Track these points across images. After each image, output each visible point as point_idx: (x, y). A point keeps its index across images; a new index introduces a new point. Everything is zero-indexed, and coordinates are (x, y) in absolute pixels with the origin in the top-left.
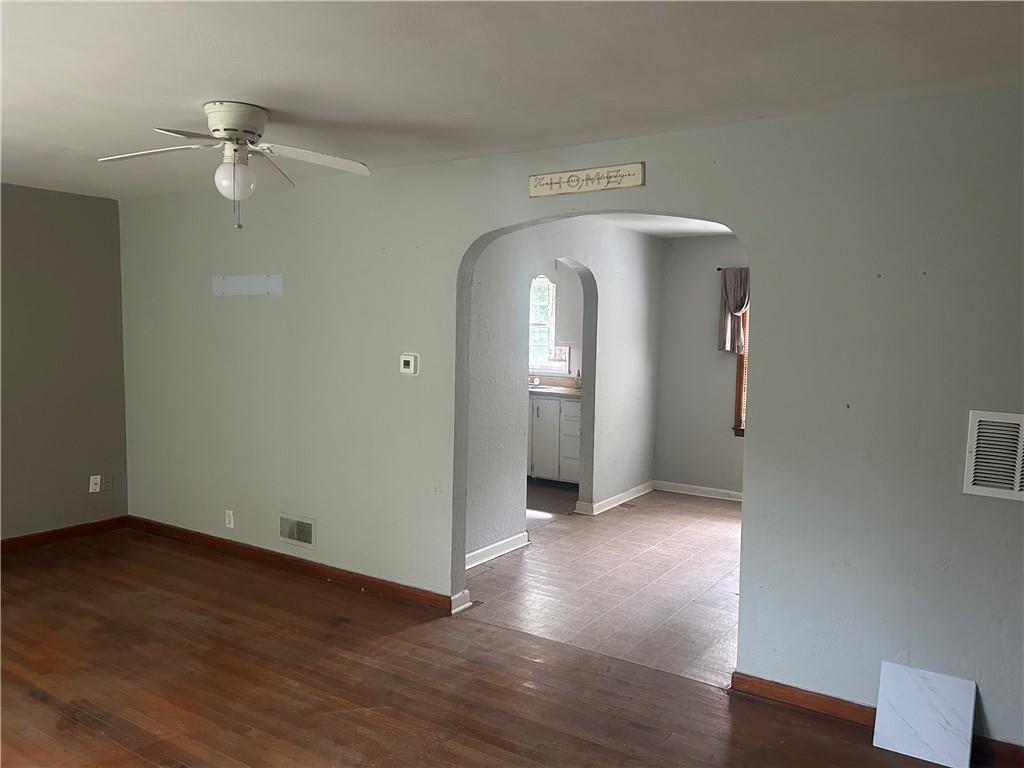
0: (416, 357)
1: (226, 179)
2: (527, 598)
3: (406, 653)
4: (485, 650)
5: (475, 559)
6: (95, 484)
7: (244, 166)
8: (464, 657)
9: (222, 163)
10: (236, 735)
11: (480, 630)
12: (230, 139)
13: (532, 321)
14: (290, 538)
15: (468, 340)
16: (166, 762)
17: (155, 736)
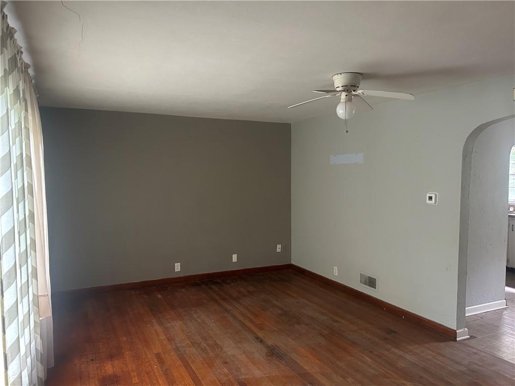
0: (436, 195)
1: (342, 110)
2: (507, 340)
3: (430, 357)
4: (479, 366)
5: (471, 311)
6: (279, 248)
7: (350, 102)
8: (466, 367)
9: (340, 102)
10: (342, 379)
11: (475, 353)
12: (344, 91)
13: (510, 172)
14: (365, 284)
15: (469, 186)
16: (310, 383)
17: (306, 370)
